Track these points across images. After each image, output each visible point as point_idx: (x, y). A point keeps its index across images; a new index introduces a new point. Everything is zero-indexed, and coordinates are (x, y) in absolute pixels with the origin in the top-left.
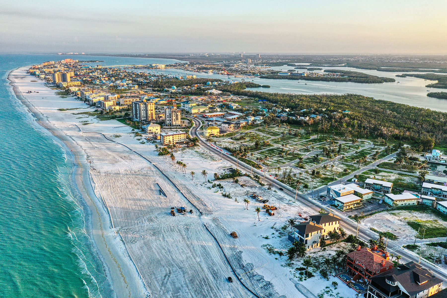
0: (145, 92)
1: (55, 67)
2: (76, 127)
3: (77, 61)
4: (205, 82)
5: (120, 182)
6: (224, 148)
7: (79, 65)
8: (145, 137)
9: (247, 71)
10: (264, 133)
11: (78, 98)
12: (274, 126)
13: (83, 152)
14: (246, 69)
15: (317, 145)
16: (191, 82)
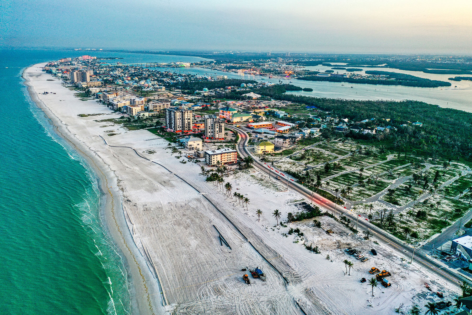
0: (174, 94)
1: (72, 65)
2: (101, 138)
3: (95, 58)
4: (238, 83)
5: (164, 222)
6: (286, 172)
7: (98, 63)
8: (185, 154)
9: (281, 71)
10: (328, 150)
11: (100, 101)
12: (336, 141)
13: (112, 174)
14: (278, 69)
15: (400, 169)
16: (223, 84)
